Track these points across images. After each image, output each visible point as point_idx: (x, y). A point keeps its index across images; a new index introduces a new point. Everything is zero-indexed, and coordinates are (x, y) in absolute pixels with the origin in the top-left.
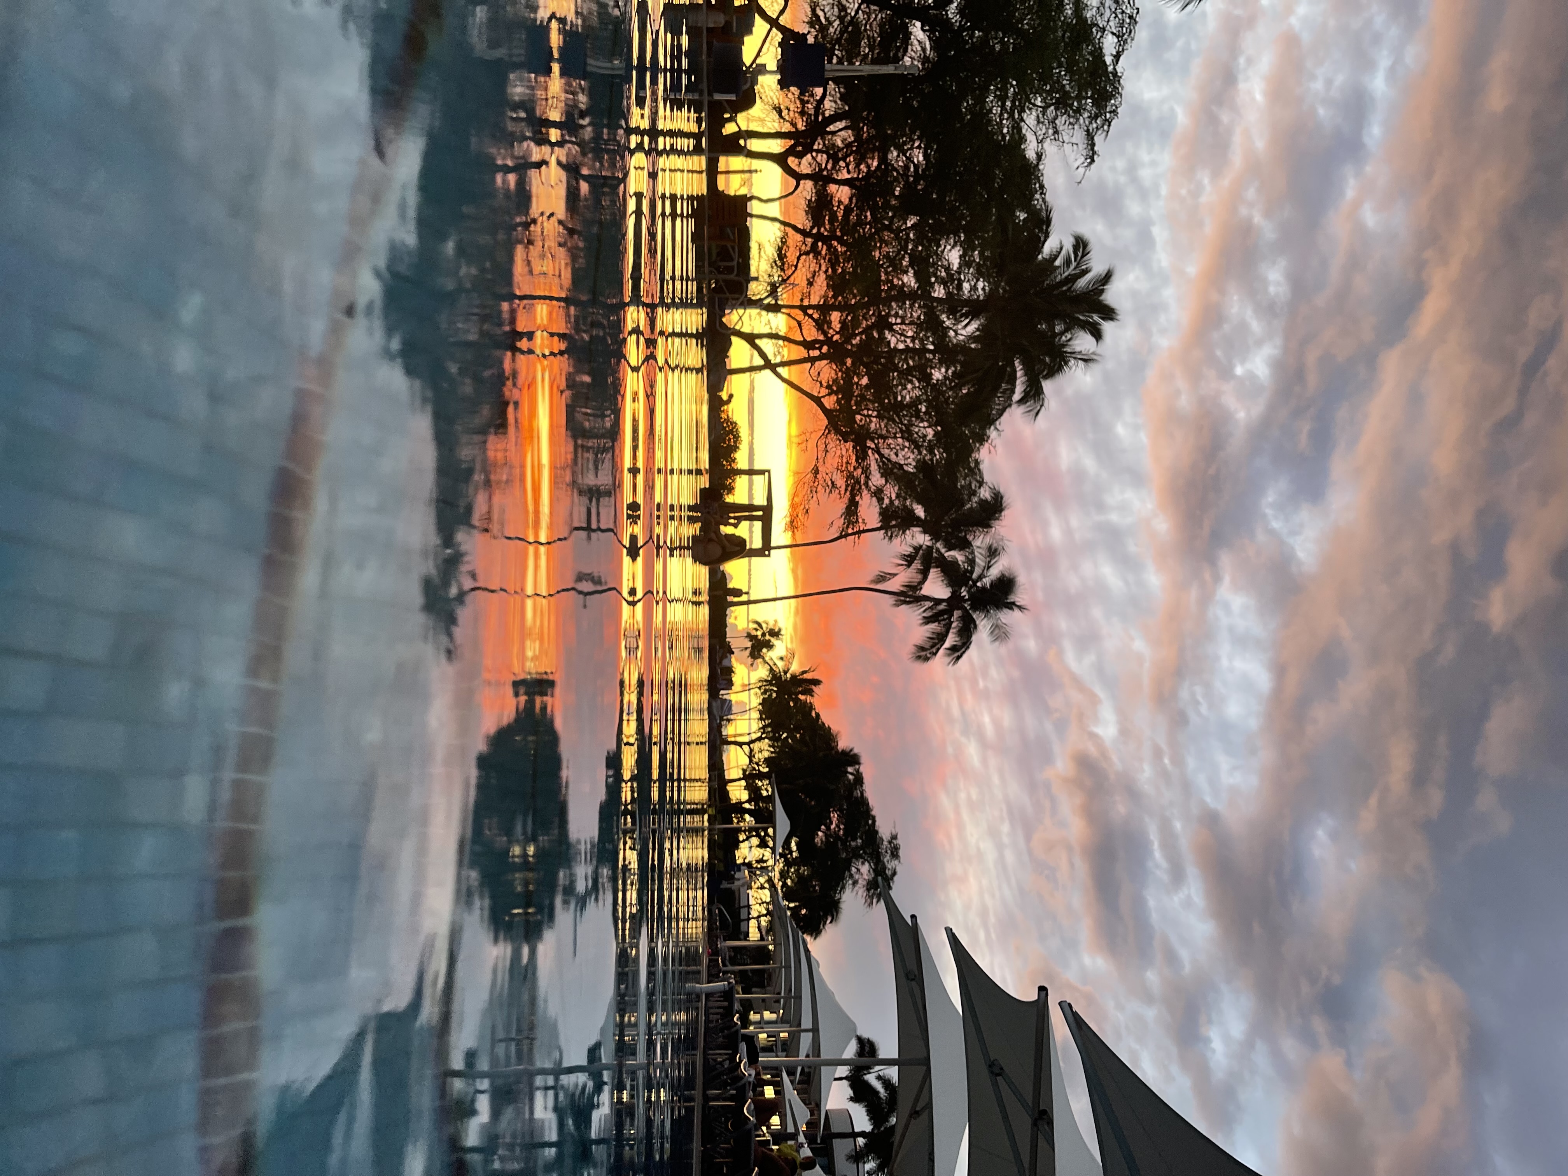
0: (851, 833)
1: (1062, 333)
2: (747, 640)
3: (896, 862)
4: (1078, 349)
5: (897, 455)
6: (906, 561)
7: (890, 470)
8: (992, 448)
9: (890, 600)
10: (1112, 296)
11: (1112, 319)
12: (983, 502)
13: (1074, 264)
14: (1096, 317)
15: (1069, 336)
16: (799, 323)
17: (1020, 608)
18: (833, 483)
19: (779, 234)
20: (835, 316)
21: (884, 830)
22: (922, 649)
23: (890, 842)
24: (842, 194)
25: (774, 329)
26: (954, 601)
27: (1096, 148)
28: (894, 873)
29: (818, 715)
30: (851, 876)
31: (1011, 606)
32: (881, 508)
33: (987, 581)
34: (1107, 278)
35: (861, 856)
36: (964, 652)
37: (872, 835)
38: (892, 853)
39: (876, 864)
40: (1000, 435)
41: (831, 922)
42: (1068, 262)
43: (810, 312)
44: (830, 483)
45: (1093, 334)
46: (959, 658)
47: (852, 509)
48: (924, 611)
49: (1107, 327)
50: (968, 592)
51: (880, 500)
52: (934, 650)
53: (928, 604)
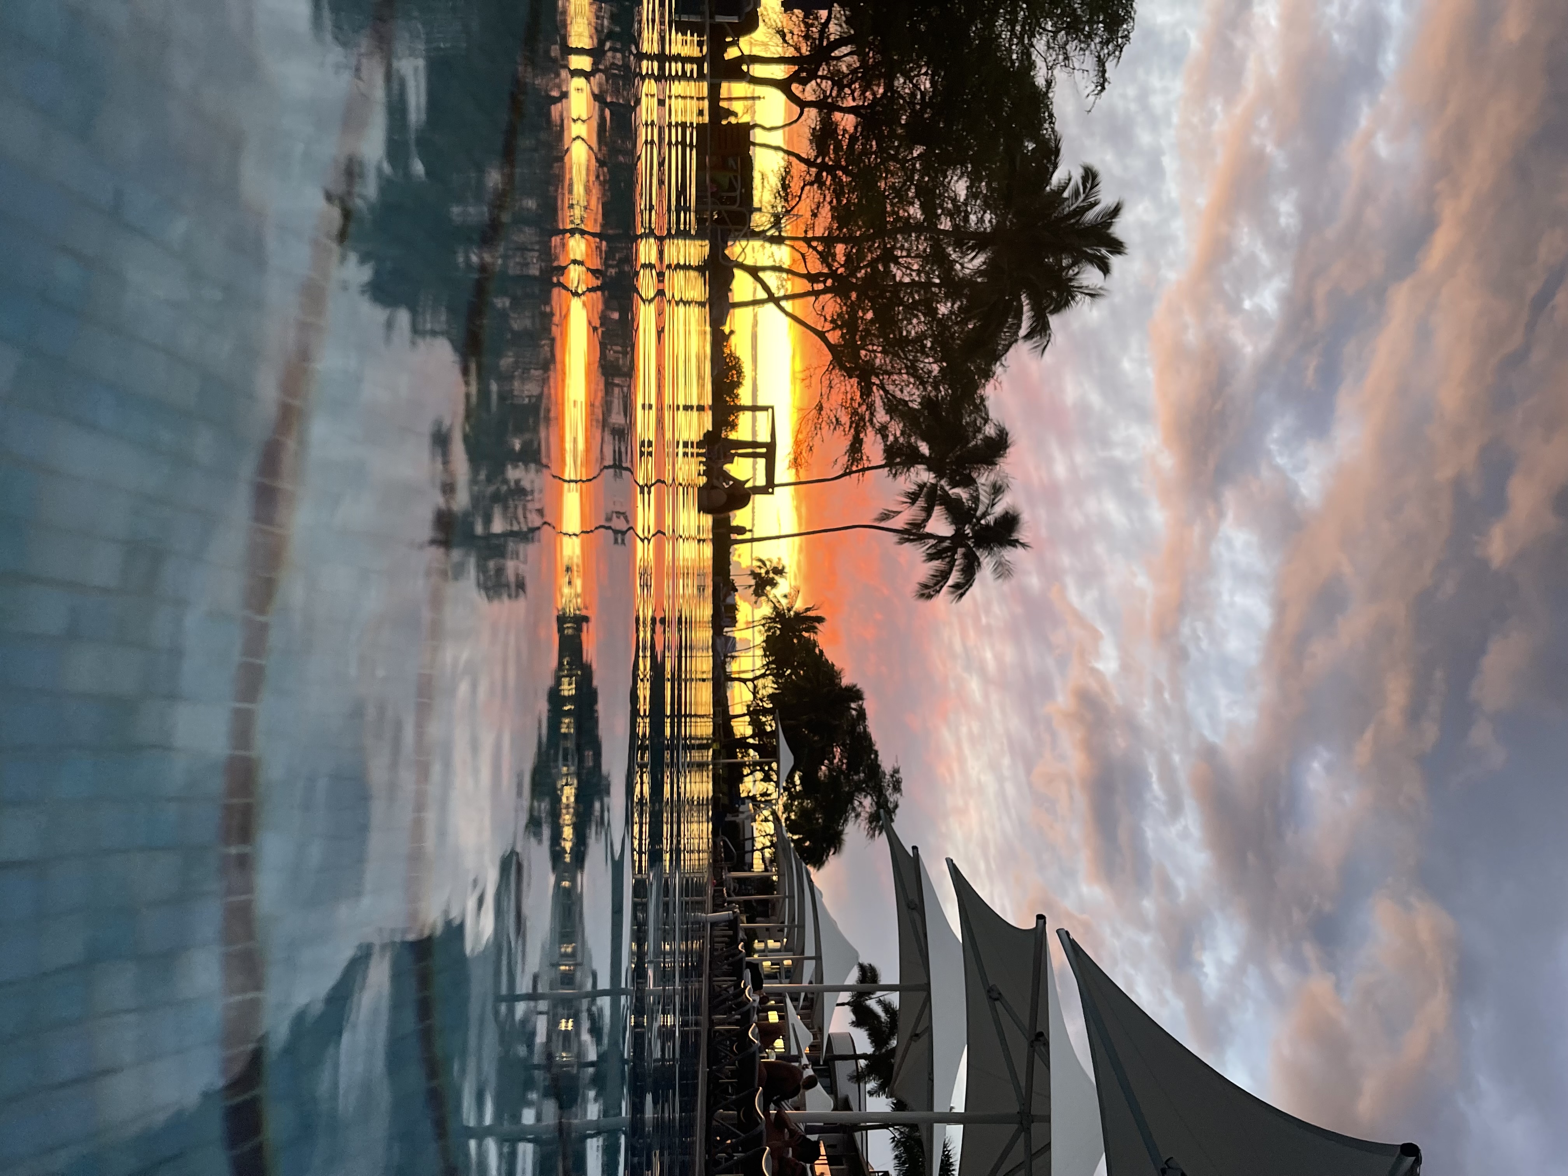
0: (853, 767)
1: (1070, 267)
2: (751, 577)
3: (898, 795)
4: (1085, 283)
5: (902, 391)
6: (911, 498)
7: (894, 407)
8: (997, 384)
9: (894, 538)
10: (1119, 229)
11: (1120, 253)
12: (987, 439)
13: (1082, 196)
14: (1104, 251)
15: (1076, 270)
16: (803, 256)
17: (1024, 545)
18: (837, 420)
19: (783, 164)
20: (840, 249)
21: (886, 764)
22: (926, 586)
23: (892, 776)
24: (847, 122)
25: (777, 261)
26: (958, 539)
27: (1107, 75)
28: (896, 806)
29: (821, 652)
30: (854, 809)
31: (1014, 543)
32: (886, 445)
33: (991, 519)
34: (1116, 211)
35: (863, 790)
36: (967, 589)
37: (874, 769)
38: (894, 787)
39: (879, 798)
40: (1005, 371)
41: (834, 853)
42: (1076, 193)
43: (814, 244)
44: (834, 420)
45: (1100, 268)
46: (962, 595)
47: (856, 447)
48: (930, 548)
49: (1115, 261)
50: (972, 530)
51: (885, 437)
52: (938, 588)
53: (932, 542)
